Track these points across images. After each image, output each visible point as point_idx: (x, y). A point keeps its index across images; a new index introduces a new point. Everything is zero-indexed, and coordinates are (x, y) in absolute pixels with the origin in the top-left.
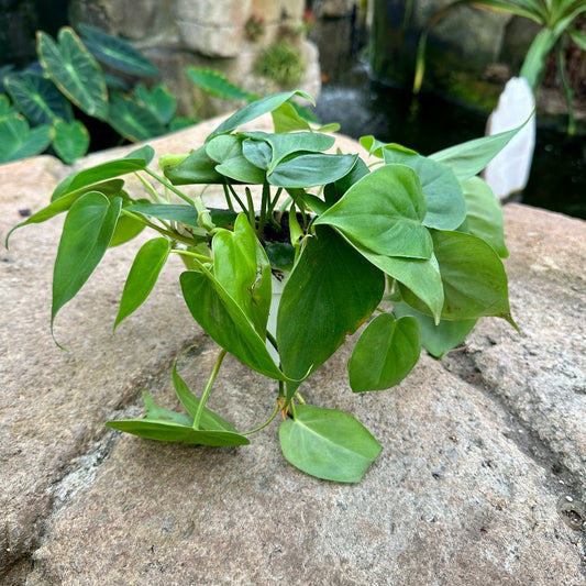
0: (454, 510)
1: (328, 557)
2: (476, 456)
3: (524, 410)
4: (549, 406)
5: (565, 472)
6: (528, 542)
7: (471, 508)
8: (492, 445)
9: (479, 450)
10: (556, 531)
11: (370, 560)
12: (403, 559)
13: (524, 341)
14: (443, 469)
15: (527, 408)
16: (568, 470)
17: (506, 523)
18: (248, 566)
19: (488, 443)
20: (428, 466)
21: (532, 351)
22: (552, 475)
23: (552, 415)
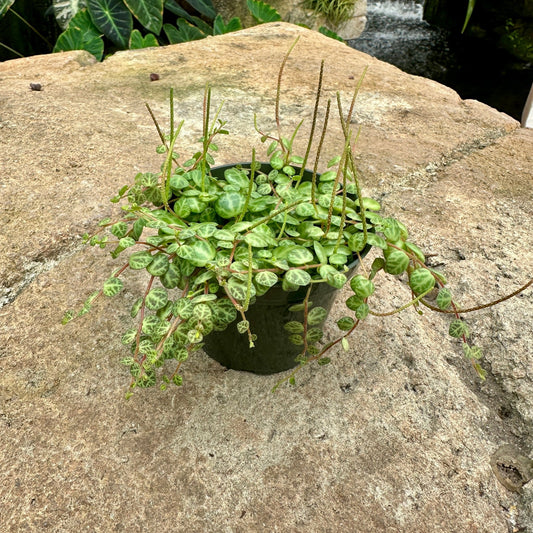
0: (353, 431)
1: (185, 450)
2: (401, 376)
3: (479, 336)
4: (512, 336)
5: (514, 418)
6: (437, 490)
7: (375, 433)
8: (425, 367)
9: (406, 369)
10: (481, 486)
11: (232, 465)
12: (271, 474)
13: (499, 261)
14: (356, 381)
15: (484, 334)
16: (520, 416)
17: (415, 460)
18: (94, 438)
19: (421, 364)
20: (338, 375)
21: (507, 273)
22: (498, 418)
23: (514, 347)
